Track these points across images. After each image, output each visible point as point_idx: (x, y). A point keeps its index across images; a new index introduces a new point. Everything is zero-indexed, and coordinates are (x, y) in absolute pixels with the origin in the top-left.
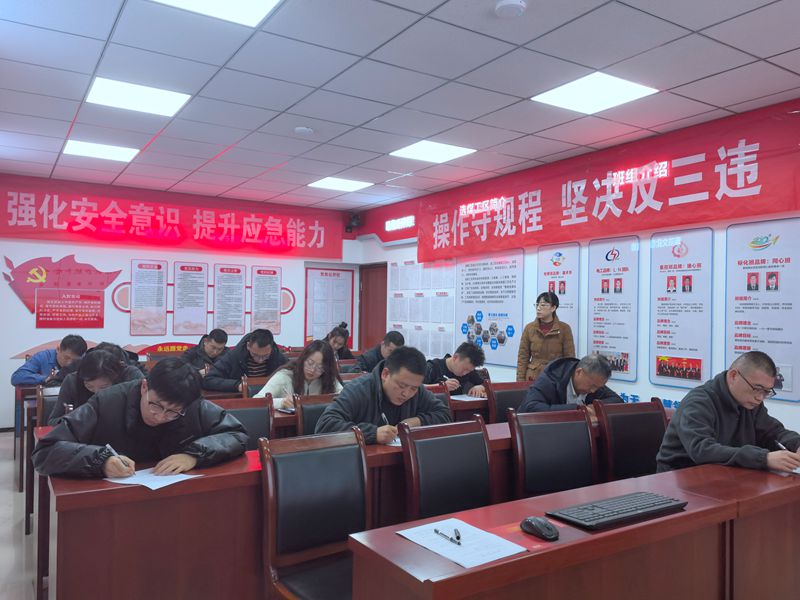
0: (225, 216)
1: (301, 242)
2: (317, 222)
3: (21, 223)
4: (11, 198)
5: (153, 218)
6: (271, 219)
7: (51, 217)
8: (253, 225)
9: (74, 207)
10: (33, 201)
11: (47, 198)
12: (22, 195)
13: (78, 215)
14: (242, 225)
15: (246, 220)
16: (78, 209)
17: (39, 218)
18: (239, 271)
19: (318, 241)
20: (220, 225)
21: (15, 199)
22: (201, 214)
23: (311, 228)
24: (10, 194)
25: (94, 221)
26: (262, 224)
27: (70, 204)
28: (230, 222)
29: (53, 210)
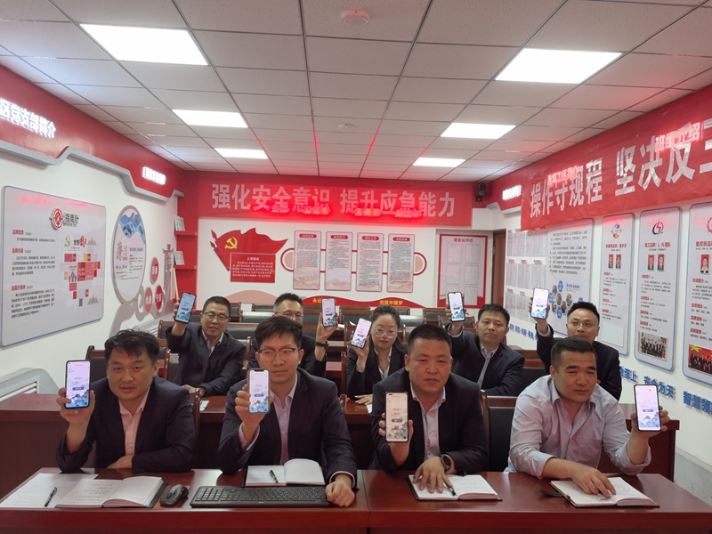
0: (366, 194)
1: (432, 212)
2: (447, 194)
3: (220, 206)
4: (215, 189)
5: (310, 198)
6: (405, 193)
7: (240, 201)
8: (389, 200)
9: (254, 193)
10: (228, 191)
11: (237, 186)
12: (222, 186)
13: (258, 198)
14: (379, 200)
15: (383, 195)
16: (257, 194)
17: (232, 202)
18: (377, 238)
19: (448, 210)
20: (362, 201)
21: (217, 189)
22: (347, 192)
23: (441, 199)
24: (214, 186)
25: (268, 203)
26: (397, 198)
27: (252, 191)
28: (369, 198)
29: (241, 196)
